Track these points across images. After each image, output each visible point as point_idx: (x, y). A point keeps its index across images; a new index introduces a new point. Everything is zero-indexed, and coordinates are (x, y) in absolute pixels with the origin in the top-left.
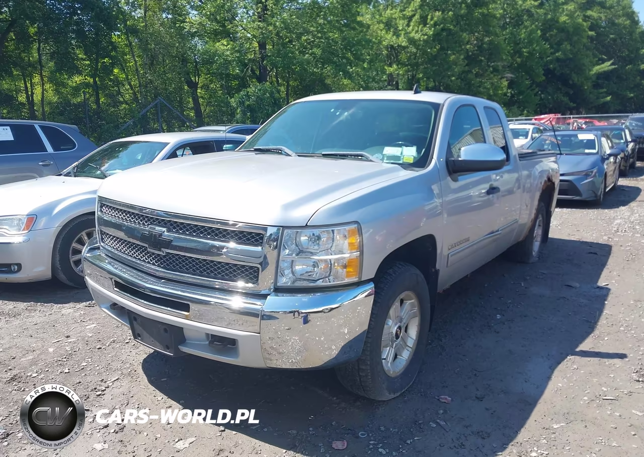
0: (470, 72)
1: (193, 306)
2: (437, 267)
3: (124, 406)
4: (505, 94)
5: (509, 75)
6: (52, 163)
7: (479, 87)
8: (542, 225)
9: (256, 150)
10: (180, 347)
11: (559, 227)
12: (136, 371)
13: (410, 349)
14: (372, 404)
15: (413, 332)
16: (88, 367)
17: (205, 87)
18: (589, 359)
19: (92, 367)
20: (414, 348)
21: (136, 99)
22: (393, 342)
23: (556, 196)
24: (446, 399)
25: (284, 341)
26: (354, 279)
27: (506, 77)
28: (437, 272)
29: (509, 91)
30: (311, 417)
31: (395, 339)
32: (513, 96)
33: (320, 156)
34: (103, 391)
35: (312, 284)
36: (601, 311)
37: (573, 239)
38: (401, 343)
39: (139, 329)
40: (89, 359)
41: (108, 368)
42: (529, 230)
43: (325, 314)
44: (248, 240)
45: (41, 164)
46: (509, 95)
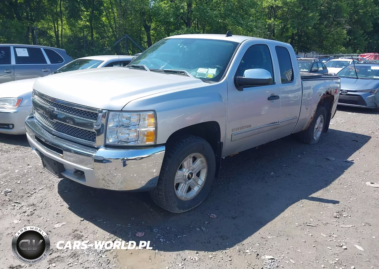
0: (322, 24)
1: (64, 152)
2: (221, 140)
3: (39, 203)
4: (345, 39)
5: (348, 27)
6: (49, 70)
7: (328, 34)
8: (323, 121)
9: (133, 66)
10: (62, 173)
11: (344, 124)
12: (54, 186)
13: (200, 186)
14: (168, 214)
15: (203, 176)
16: (30, 182)
17: (155, 29)
18: (313, 202)
19: (33, 181)
20: (203, 185)
21: (114, 35)
22: (186, 181)
23: (336, 103)
24: (213, 216)
25: (114, 177)
26: (152, 143)
27: (346, 28)
28: (221, 144)
29: (348, 37)
30: (132, 218)
31: (187, 179)
32: (350, 40)
33: (163, 72)
34: (32, 194)
35: (126, 144)
36: (339, 175)
37: (348, 132)
38: (193, 182)
39: (45, 162)
40: (33, 178)
41: (40, 183)
42: (309, 123)
43: (137, 161)
44: (91, 116)
45: (43, 70)
46: (348, 39)
